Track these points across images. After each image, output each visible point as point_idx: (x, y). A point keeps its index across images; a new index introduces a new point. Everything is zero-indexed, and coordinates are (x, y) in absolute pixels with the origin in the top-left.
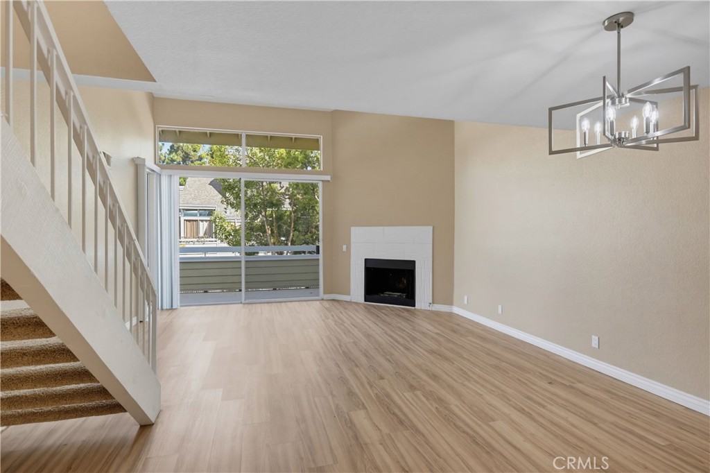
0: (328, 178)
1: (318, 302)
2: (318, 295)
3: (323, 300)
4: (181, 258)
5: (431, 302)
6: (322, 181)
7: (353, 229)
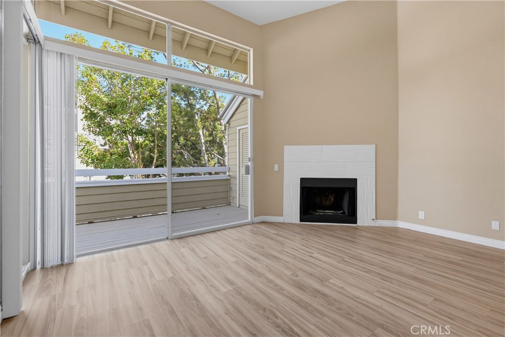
0: (260, 93)
3: (253, 223)
5: (374, 218)
6: (254, 96)
7: (287, 148)
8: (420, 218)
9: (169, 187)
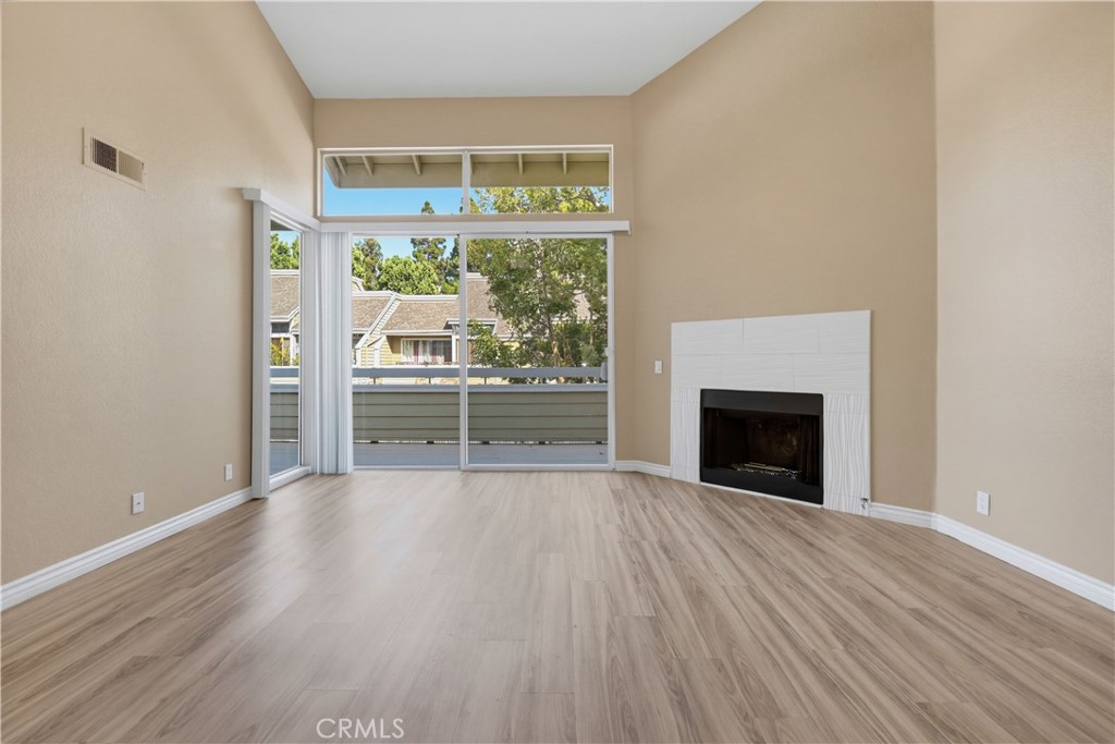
0: (624, 225)
1: (603, 475)
2: (606, 462)
3: (614, 471)
4: (355, 386)
5: (868, 497)
6: (615, 233)
7: (676, 328)
8: (979, 510)
9: (464, 401)
